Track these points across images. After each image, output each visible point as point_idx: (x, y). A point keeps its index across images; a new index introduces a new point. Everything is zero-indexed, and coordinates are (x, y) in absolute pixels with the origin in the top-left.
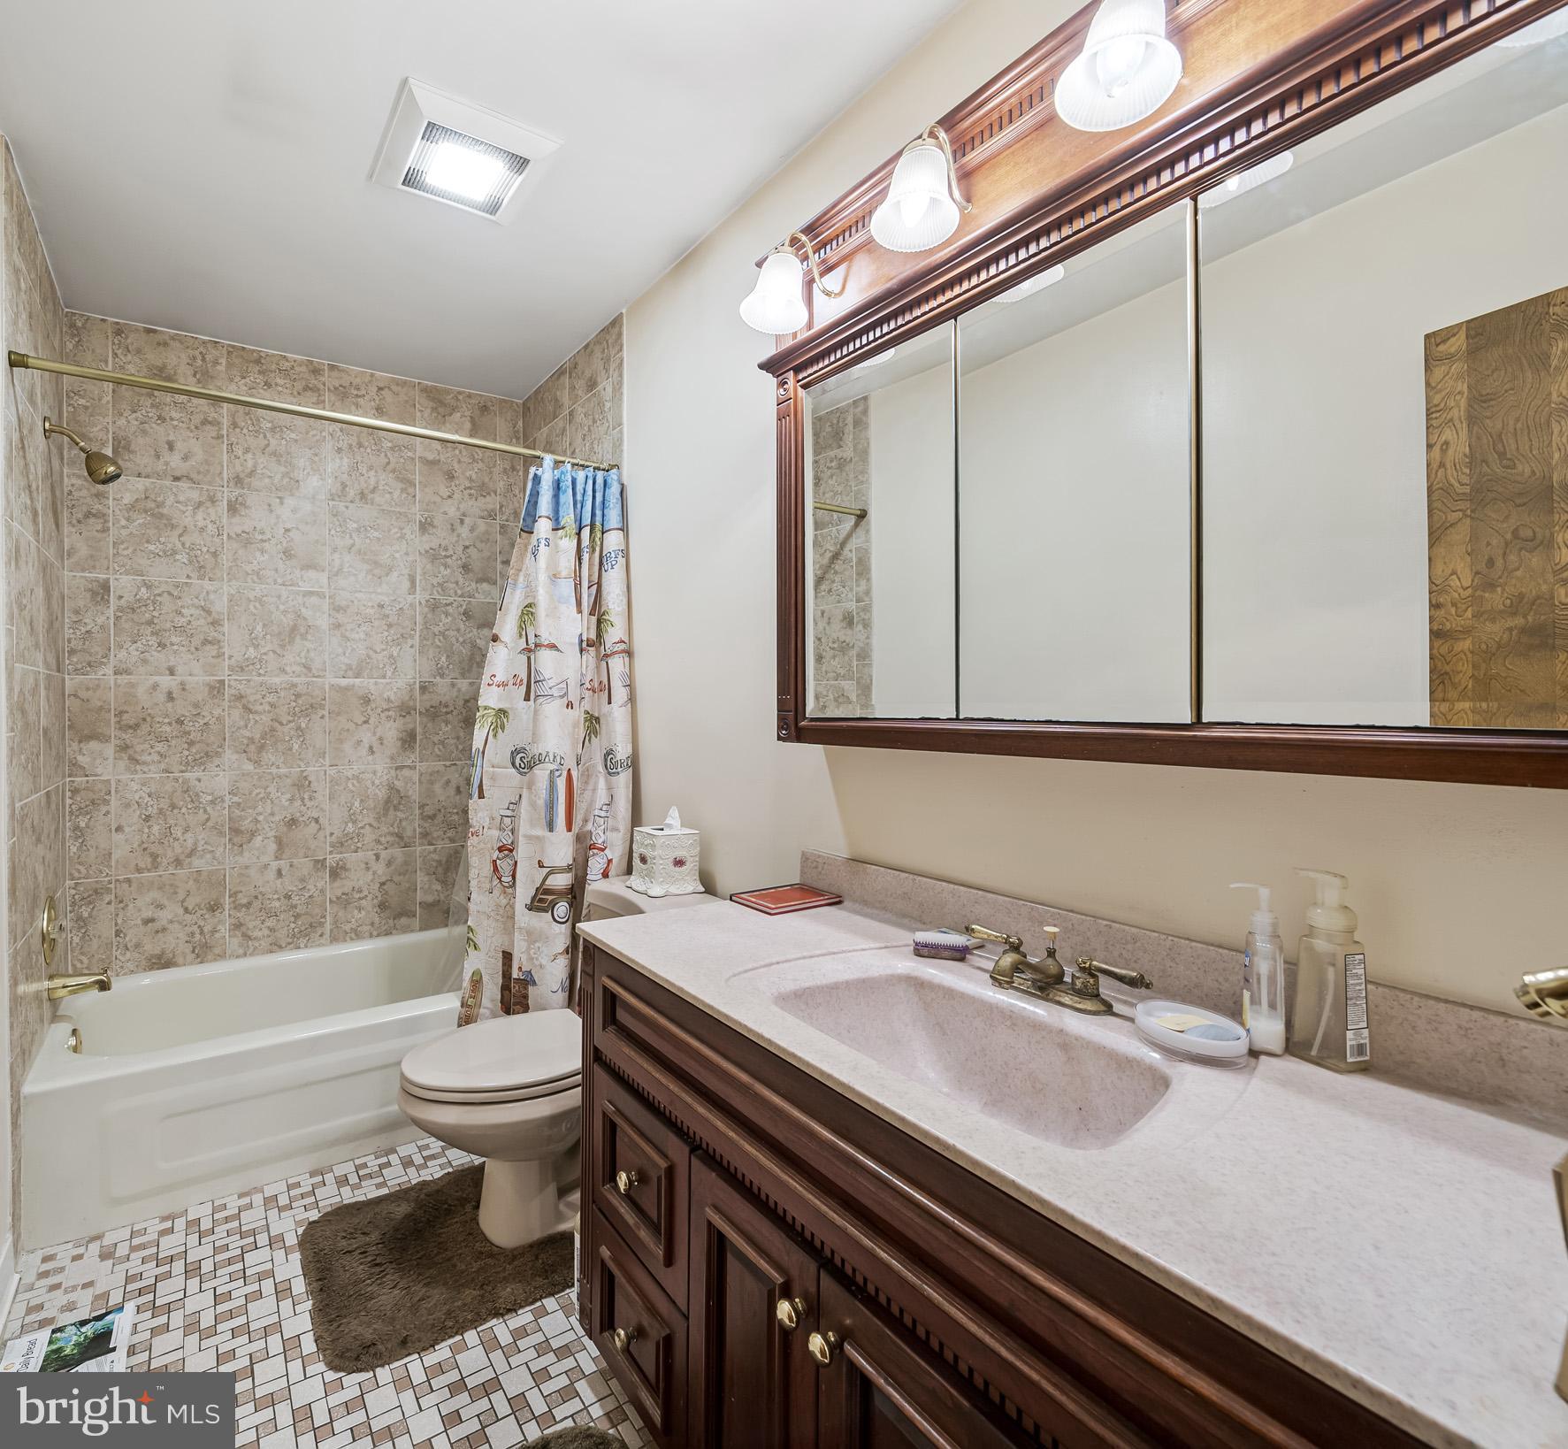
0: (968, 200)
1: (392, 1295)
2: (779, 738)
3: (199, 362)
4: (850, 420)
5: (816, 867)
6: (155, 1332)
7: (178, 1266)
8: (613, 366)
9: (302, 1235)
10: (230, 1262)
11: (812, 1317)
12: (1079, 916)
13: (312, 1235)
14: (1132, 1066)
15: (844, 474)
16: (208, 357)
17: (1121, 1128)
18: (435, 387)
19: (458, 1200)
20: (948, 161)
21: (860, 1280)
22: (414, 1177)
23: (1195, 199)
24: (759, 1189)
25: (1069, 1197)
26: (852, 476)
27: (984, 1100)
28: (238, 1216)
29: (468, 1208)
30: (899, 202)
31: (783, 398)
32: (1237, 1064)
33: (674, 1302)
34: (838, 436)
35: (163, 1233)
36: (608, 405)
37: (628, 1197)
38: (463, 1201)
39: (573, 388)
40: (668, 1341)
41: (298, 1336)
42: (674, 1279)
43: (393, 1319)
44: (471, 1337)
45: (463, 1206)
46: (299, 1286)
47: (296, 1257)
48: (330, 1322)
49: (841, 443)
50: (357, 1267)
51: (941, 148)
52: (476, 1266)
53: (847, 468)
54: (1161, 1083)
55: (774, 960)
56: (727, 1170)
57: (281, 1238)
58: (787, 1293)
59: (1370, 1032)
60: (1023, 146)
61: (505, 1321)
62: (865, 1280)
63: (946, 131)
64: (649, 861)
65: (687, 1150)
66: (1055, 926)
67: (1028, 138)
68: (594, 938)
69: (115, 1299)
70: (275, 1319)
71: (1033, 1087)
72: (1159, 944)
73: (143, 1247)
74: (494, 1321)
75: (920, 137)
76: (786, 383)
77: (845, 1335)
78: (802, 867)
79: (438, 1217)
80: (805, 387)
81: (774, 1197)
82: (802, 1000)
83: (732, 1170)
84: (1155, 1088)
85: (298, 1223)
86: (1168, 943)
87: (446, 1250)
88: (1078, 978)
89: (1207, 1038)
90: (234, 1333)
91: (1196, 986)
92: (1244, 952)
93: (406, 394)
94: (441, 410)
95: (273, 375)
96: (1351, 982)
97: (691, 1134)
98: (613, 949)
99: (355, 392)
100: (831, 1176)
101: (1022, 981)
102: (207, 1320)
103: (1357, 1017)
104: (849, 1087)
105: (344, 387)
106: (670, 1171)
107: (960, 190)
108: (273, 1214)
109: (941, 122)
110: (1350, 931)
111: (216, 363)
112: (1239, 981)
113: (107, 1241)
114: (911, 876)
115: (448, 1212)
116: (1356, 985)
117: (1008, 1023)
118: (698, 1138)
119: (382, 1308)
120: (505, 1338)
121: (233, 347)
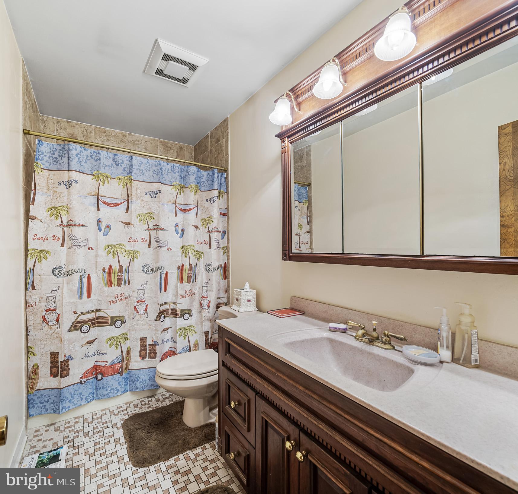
0: (346, 82)
1: (154, 443)
2: (283, 260)
3: (85, 132)
4: (305, 153)
5: (296, 302)
6: (74, 454)
7: (81, 434)
8: (225, 135)
9: (123, 423)
10: (99, 432)
11: (297, 446)
12: (384, 318)
13: (126, 424)
14: (401, 366)
15: (303, 171)
16: (88, 131)
17: (398, 386)
18: (164, 141)
19: (175, 412)
20: (339, 69)
21: (313, 434)
22: (160, 405)
23: (421, 84)
24: (279, 406)
25: (382, 406)
26: (305, 172)
27: (353, 378)
28: (101, 417)
29: (179, 414)
30: (322, 83)
31: (284, 147)
32: (435, 365)
33: (250, 444)
34: (301, 158)
35: (75, 423)
36: (223, 148)
37: (234, 409)
38: (177, 412)
39: (211, 142)
40: (248, 456)
41: (123, 456)
42: (250, 436)
43: (155, 451)
44: (181, 456)
45: (177, 414)
46: (123, 440)
47: (121, 431)
48: (133, 451)
49: (302, 161)
50: (142, 434)
51: (337, 65)
52: (182, 433)
53: (304, 169)
54: (411, 372)
55: (283, 332)
56: (268, 400)
57: (116, 424)
58: (289, 439)
59: (479, 355)
60: (364, 64)
61: (192, 451)
62: (315, 434)
63: (338, 59)
64: (239, 300)
65: (254, 394)
66: (376, 321)
67: (366, 62)
68: (222, 325)
69: (60, 444)
70: (115, 450)
71: (369, 374)
72: (410, 327)
73: (69, 427)
74: (189, 451)
75: (329, 61)
76: (285, 142)
77: (308, 452)
78: (291, 302)
79: (169, 418)
80: (291, 143)
81: (284, 408)
82: (292, 345)
83: (270, 400)
84: (409, 373)
85: (122, 420)
86: (413, 327)
87: (172, 428)
88: (384, 338)
89: (426, 357)
90: (101, 455)
91: (423, 341)
92: (438, 330)
93: (155, 144)
94: (166, 149)
95: (110, 137)
96: (473, 339)
97: (256, 389)
98: (229, 329)
99: (138, 143)
100: (303, 401)
101: (365, 339)
102: (92, 451)
103: (475, 350)
104: (309, 372)
105: (134, 141)
106: (249, 401)
107: (343, 78)
108: (113, 417)
109: (336, 56)
110: (473, 322)
111: (91, 132)
112: (437, 339)
113: (57, 425)
114: (328, 305)
115: (172, 416)
116: (475, 340)
117: (361, 353)
118: (258, 390)
119: (151, 447)
120: (192, 456)
121: (96, 127)
